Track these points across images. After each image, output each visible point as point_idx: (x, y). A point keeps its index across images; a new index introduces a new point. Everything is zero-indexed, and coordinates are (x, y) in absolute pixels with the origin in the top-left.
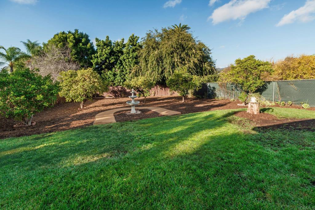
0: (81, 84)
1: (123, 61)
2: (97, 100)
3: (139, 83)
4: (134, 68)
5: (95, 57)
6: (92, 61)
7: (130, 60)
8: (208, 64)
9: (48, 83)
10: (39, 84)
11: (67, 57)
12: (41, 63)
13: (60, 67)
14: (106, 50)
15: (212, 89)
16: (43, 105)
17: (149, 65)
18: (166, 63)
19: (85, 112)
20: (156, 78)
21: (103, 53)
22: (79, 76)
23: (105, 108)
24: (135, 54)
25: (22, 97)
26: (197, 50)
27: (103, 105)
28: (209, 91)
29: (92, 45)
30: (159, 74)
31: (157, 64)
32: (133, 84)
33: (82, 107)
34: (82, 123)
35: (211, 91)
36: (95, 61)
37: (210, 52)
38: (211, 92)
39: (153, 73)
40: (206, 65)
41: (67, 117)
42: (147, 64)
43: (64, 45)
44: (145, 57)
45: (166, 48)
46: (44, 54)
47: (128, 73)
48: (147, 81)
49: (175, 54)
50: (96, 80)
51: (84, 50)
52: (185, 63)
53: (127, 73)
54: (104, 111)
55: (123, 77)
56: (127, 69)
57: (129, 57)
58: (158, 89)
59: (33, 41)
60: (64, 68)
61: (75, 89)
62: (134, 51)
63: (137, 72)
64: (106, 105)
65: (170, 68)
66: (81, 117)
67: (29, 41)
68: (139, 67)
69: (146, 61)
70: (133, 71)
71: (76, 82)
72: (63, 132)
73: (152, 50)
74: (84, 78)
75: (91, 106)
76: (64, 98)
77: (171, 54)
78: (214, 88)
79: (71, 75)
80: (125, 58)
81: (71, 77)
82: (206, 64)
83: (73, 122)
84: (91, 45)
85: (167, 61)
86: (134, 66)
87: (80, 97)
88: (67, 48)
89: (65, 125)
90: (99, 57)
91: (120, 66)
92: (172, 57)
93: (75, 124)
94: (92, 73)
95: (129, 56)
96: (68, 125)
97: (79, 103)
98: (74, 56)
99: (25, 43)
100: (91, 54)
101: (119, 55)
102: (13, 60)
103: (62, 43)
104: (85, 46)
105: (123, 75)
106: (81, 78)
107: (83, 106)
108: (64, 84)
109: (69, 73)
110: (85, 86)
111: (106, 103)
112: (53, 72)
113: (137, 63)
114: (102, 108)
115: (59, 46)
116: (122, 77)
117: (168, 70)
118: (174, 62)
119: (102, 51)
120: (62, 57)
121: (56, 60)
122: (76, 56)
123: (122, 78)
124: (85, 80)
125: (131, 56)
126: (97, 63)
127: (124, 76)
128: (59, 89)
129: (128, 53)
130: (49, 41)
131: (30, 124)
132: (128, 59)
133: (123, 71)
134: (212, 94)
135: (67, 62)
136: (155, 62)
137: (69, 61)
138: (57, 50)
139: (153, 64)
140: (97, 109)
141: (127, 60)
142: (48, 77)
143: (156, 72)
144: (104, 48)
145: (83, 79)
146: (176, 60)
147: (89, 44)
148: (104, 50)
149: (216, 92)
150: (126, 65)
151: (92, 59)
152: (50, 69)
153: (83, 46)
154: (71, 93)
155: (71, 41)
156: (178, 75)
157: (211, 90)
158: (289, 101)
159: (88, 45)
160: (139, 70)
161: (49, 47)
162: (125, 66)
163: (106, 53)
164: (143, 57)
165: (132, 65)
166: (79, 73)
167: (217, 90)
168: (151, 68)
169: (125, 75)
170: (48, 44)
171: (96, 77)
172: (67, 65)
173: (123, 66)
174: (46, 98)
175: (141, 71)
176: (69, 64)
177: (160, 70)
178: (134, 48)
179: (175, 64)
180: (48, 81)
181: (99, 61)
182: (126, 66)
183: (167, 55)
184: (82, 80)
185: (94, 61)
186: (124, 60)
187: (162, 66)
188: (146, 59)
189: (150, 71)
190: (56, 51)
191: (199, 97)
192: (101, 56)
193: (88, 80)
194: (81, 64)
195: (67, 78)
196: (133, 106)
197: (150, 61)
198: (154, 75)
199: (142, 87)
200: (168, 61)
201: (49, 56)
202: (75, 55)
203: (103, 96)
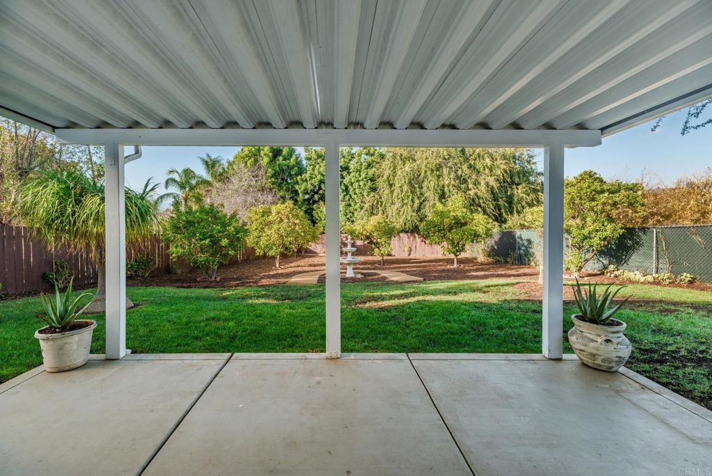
0: (275, 226)
1: (350, 187)
2: (304, 257)
3: (369, 227)
4: (369, 199)
5: (302, 179)
6: (297, 187)
7: (361, 183)
8: (524, 188)
9: (234, 224)
10: (224, 225)
11: (259, 183)
12: (224, 194)
13: (249, 199)
14: (320, 166)
15: (526, 243)
16: (229, 254)
17: (395, 194)
18: (428, 188)
19: (280, 271)
20: (409, 218)
21: (316, 172)
22: (274, 214)
23: (312, 268)
24: (371, 172)
25: (207, 241)
26: (496, 159)
27: (310, 265)
28: (519, 249)
29: (299, 159)
30: (413, 211)
31: (411, 192)
32: (358, 229)
33: (277, 266)
34: (273, 281)
35: (523, 248)
36: (303, 187)
37: (534, 161)
38: (524, 251)
39: (402, 210)
40: (519, 191)
41: (256, 275)
42: (392, 192)
43: (256, 161)
44: (388, 178)
45: (427, 158)
46: (228, 178)
47: (359, 210)
48: (384, 224)
49: (444, 170)
50: (297, 221)
51: (285, 168)
52: (468, 187)
53: (356, 210)
54: (308, 272)
55: (351, 217)
56: (357, 201)
57: (360, 179)
58: (416, 242)
59: (213, 157)
60: (256, 200)
61: (268, 235)
62: (369, 166)
63: (374, 207)
64: (315, 266)
65: (436, 199)
66: (274, 276)
67: (208, 156)
68: (378, 197)
69: (391, 185)
70: (366, 206)
71: (269, 224)
72: (250, 288)
73: (400, 162)
74: (281, 218)
75: (292, 265)
76: (253, 249)
77: (438, 170)
78: (529, 241)
79: (264, 212)
80: (353, 181)
81: (263, 216)
82: (520, 187)
83: (263, 280)
84: (297, 158)
85: (430, 184)
86: (368, 196)
87: (274, 248)
88: (260, 167)
89: (252, 282)
90: (308, 179)
91: (344, 196)
92: (439, 177)
93: (265, 282)
94: (292, 210)
95: (360, 176)
96: (256, 282)
97: (274, 258)
98: (270, 180)
99: (203, 160)
100: (296, 175)
101: (344, 175)
102: (187, 189)
103: (252, 159)
104: (288, 161)
105: (350, 212)
106: (276, 217)
107: (280, 265)
108: (254, 226)
109: (261, 210)
110: (282, 231)
111: (316, 263)
112: (240, 208)
113: (374, 189)
114: (307, 269)
115: (248, 164)
116: (348, 216)
117: (432, 202)
118: (443, 186)
119: (313, 170)
120: (253, 183)
121: (244, 188)
122: (273, 179)
123: (348, 219)
124: (282, 221)
125: (363, 175)
126: (306, 192)
127: (351, 214)
128: (247, 232)
129: (359, 171)
130: (236, 157)
131: (213, 279)
132: (358, 181)
133: (350, 205)
134: (526, 255)
135: (259, 190)
136: (405, 188)
137: (263, 189)
138: (246, 170)
139: (402, 191)
140: (300, 269)
141: (357, 184)
142: (233, 216)
143: (409, 207)
144: (318, 164)
145: (279, 219)
146: (447, 182)
147: (294, 157)
148: (317, 166)
149: (533, 250)
150: (355, 194)
151: (297, 183)
152: (235, 203)
153: (284, 162)
154: (263, 241)
155: (265, 154)
156: (442, 212)
157: (523, 245)
158: (685, 274)
159: (292, 159)
160: (377, 203)
161: (235, 167)
162: (353, 196)
163: (320, 173)
164: (385, 177)
165: (365, 194)
166: (274, 209)
167: (535, 246)
168: (398, 198)
169: (353, 213)
170: (234, 162)
171: (296, 216)
172: (260, 195)
173: (351, 196)
174: (231, 244)
175: (381, 205)
176: (262, 195)
177: (417, 201)
178: (369, 159)
179: (446, 189)
180: (234, 220)
181: (310, 187)
182: (355, 196)
183: (429, 173)
184: (277, 221)
185: (300, 188)
186: (352, 184)
187: (421, 194)
188: (389, 182)
189: (398, 205)
190: (244, 173)
191: (499, 261)
192: (311, 178)
193: (285, 221)
194: (280, 194)
195: (257, 217)
196: (349, 264)
197: (397, 185)
198: (405, 214)
199: (375, 234)
200: (432, 184)
201: (235, 180)
202: (271, 178)
203: (315, 253)
